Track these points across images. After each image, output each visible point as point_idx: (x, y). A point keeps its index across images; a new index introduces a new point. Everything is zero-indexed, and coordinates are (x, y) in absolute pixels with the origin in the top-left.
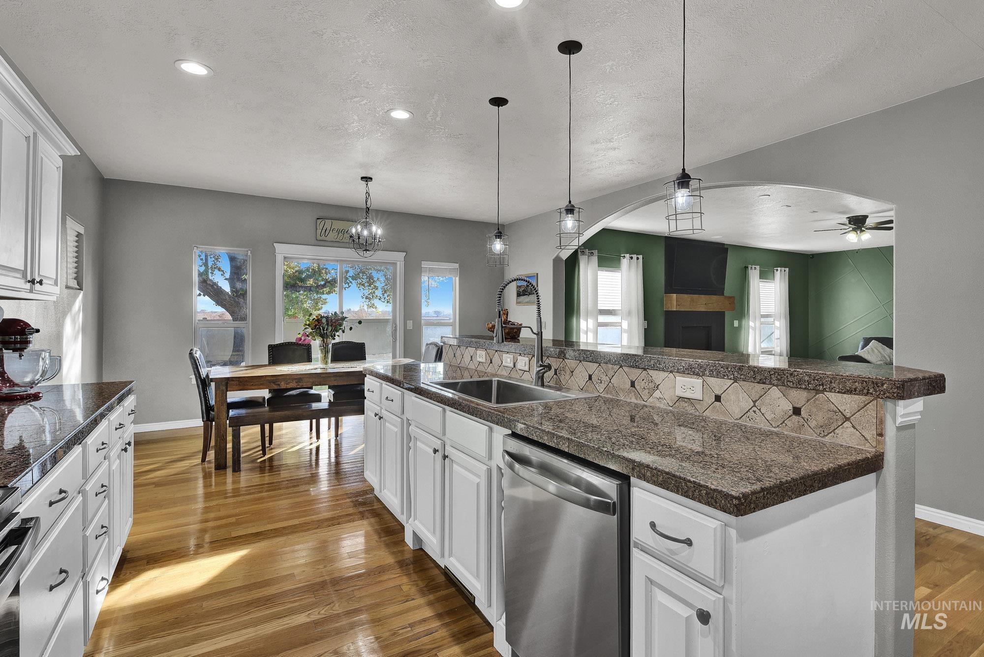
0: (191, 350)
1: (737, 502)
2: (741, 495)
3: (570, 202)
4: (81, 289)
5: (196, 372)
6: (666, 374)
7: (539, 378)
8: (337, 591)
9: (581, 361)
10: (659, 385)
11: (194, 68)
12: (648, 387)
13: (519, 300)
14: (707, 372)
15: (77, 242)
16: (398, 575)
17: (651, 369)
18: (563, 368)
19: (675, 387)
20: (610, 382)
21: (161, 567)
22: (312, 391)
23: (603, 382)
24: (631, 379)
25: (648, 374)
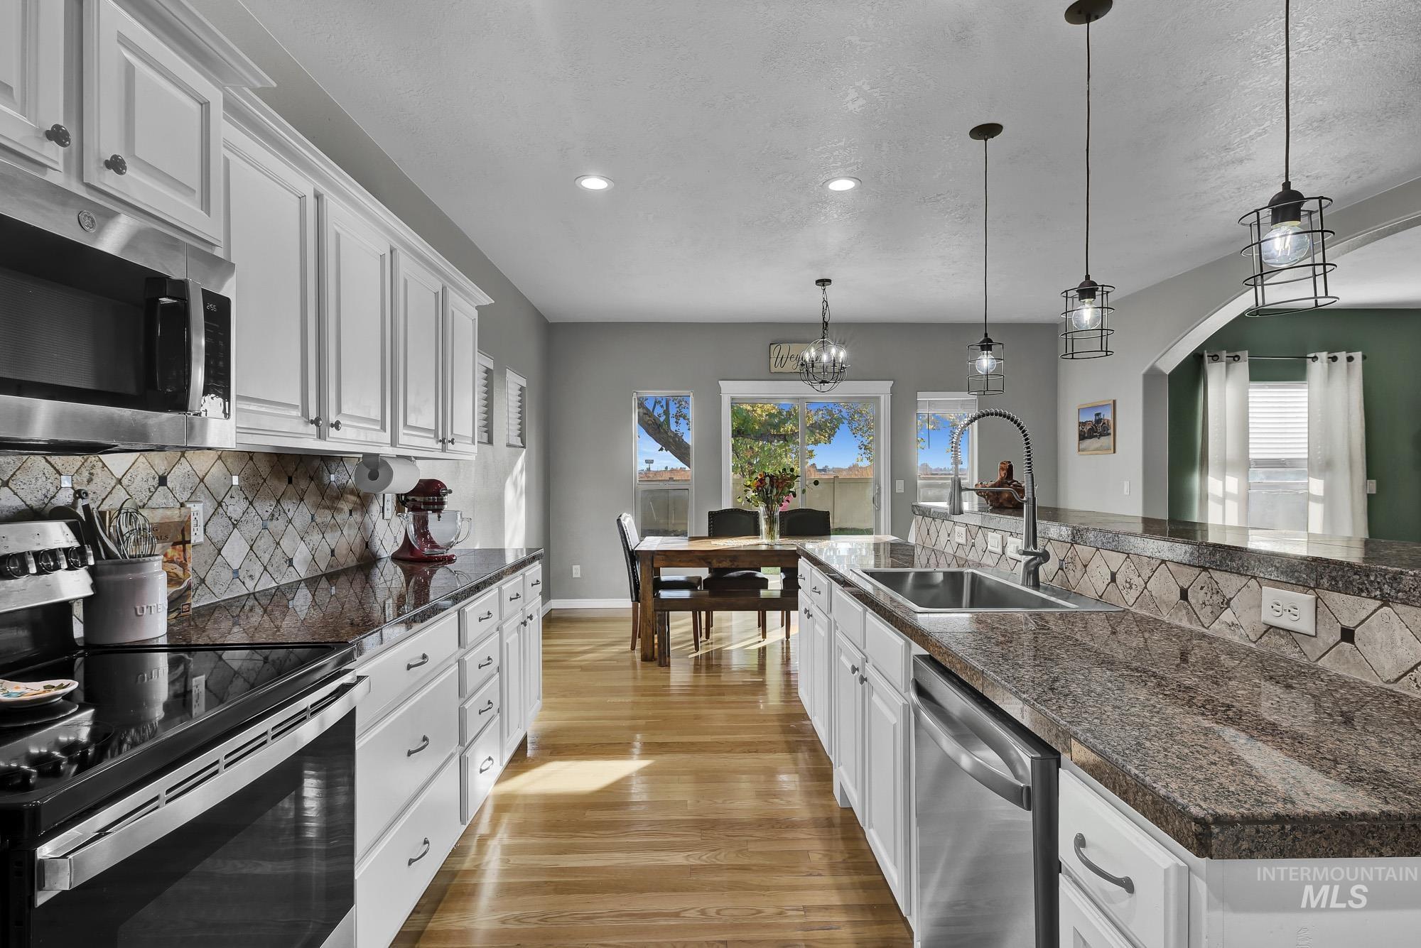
0: (620, 516)
1: (1200, 830)
2: (1211, 819)
3: (1088, 277)
4: (524, 447)
5: (624, 543)
6: (1244, 580)
7: (1029, 573)
8: (728, 836)
9: (1098, 549)
10: (1231, 599)
11: (594, 184)
12: (1211, 602)
13: (1081, 447)
14: (1325, 582)
15: (520, 396)
16: (810, 837)
17: (1216, 570)
18: (1072, 558)
19: (1260, 606)
20: (1146, 588)
21: (561, 760)
22: (759, 575)
23: (1134, 586)
24: (1181, 584)
25: (1211, 577)
